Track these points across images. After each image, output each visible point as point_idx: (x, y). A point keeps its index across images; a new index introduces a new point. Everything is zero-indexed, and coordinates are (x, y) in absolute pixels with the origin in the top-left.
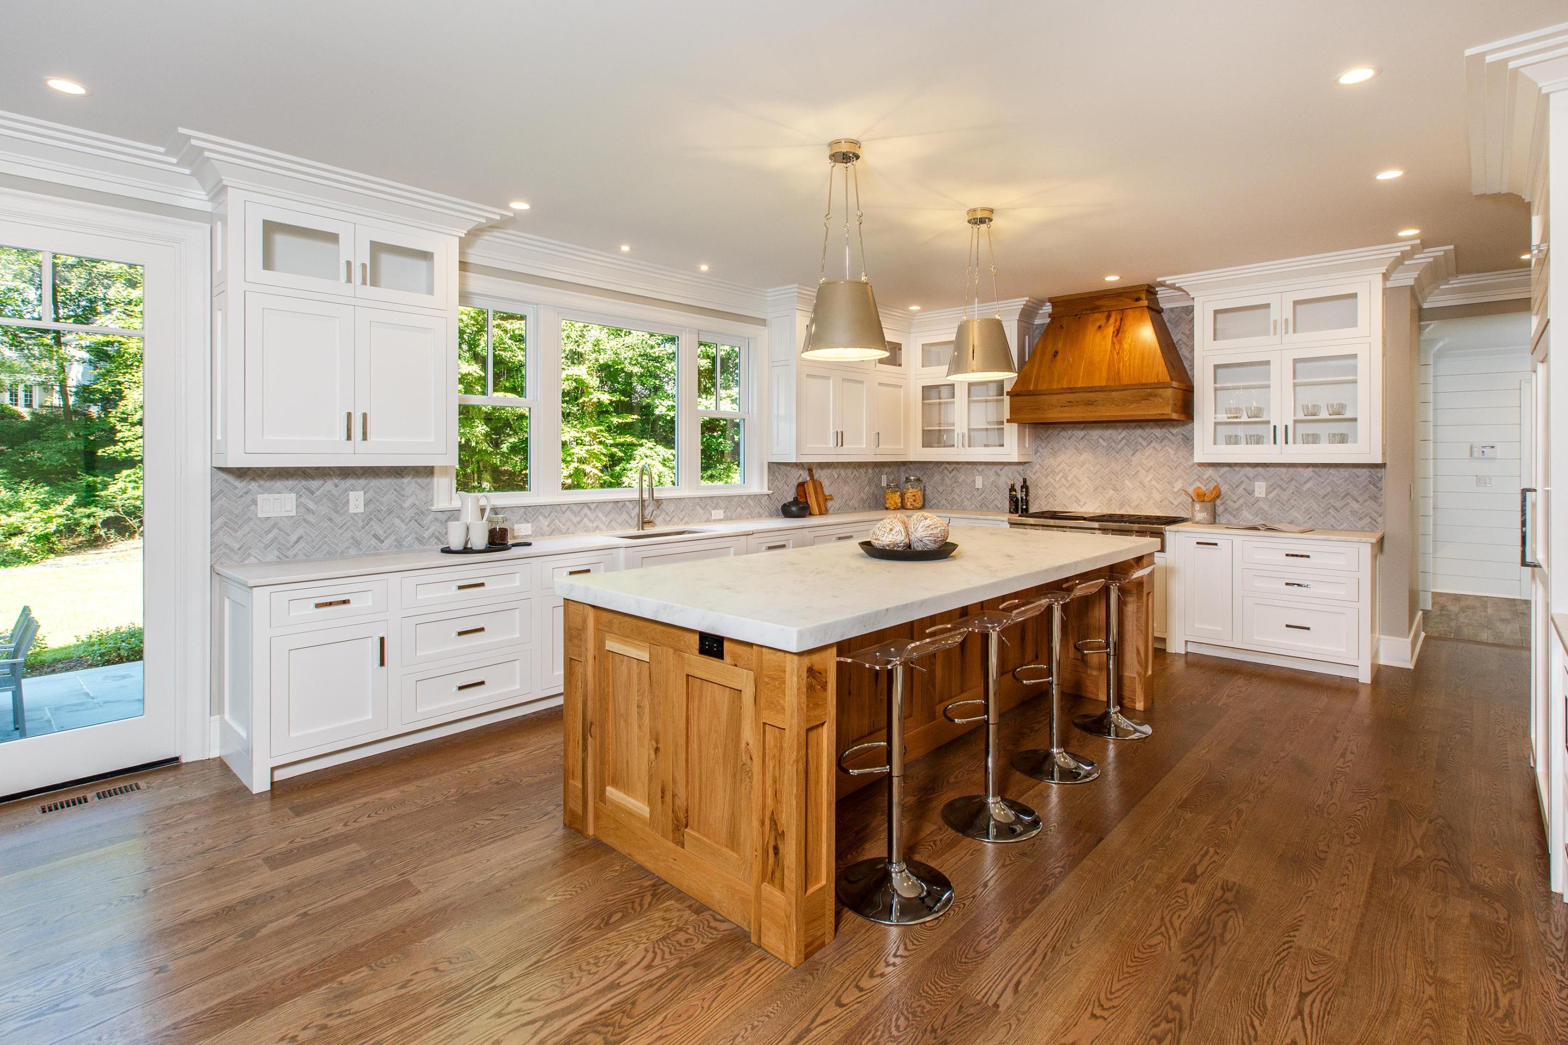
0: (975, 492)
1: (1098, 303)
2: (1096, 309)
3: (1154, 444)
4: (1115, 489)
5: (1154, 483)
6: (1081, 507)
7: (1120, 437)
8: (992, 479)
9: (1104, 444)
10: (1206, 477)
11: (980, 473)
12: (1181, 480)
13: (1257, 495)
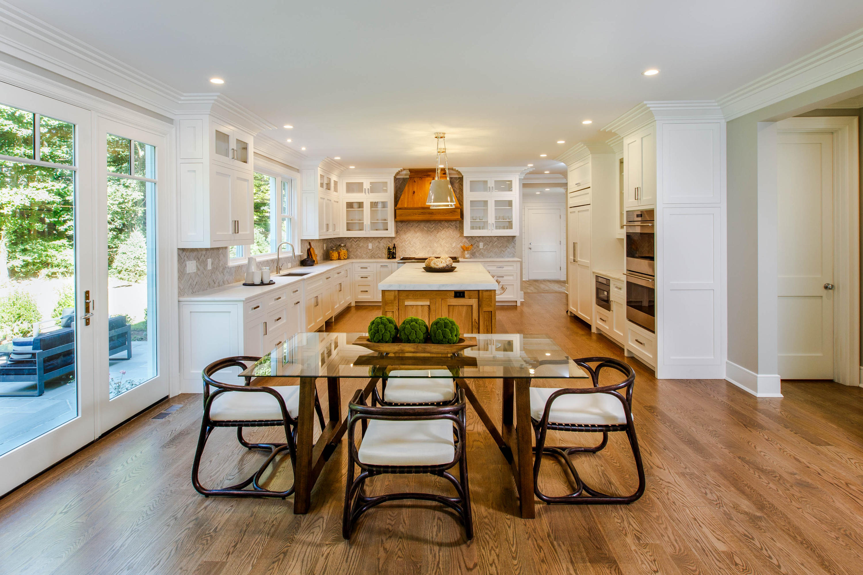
0: (368, 251)
1: (429, 173)
2: (428, 176)
3: (445, 229)
4: (430, 247)
5: (445, 244)
6: (417, 255)
7: (432, 226)
8: (376, 245)
9: (426, 229)
10: (463, 241)
11: (371, 242)
12: (455, 243)
13: (480, 247)
